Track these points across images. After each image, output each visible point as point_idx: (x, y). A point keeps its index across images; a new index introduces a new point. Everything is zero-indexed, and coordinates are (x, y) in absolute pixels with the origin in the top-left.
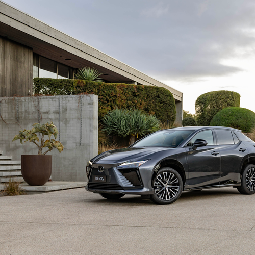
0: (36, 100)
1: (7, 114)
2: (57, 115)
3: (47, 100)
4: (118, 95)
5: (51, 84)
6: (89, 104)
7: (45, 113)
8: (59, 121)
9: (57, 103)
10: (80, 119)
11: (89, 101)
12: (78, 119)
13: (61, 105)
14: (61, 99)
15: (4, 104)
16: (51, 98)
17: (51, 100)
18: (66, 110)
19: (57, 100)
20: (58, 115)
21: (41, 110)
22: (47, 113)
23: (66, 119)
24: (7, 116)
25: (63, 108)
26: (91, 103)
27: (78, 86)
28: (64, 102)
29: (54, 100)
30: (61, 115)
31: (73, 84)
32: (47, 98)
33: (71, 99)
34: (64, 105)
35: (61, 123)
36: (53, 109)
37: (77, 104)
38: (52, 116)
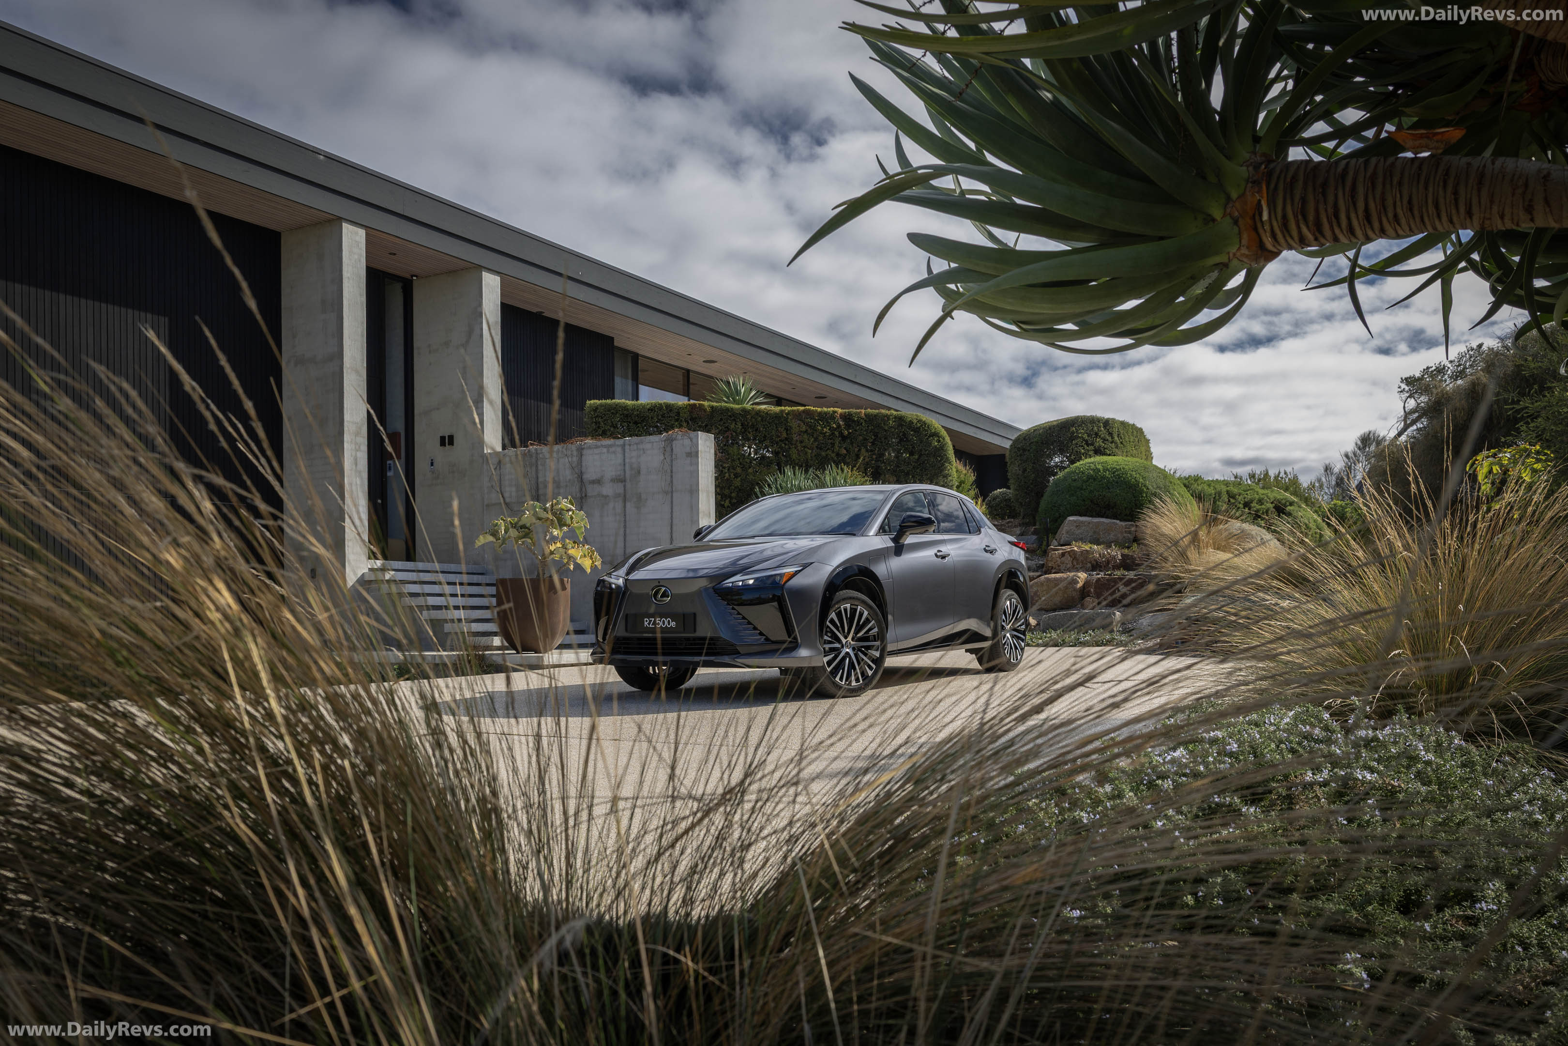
0: (575, 453)
1: (514, 489)
2: (619, 488)
3: (596, 451)
4: (795, 437)
5: (627, 416)
6: (689, 455)
7: (593, 482)
8: (625, 501)
9: (620, 456)
10: (670, 492)
11: (688, 450)
12: (666, 493)
13: (627, 460)
14: (627, 447)
15: (508, 465)
16: (605, 446)
17: (605, 450)
18: (639, 472)
19: (619, 450)
20: (621, 485)
21: (585, 477)
22: (598, 482)
23: (639, 497)
24: (514, 494)
25: (632, 469)
26: (693, 455)
27: (692, 419)
28: (634, 454)
29: (611, 450)
30: (628, 485)
31: (678, 413)
32: (597, 447)
33: (648, 446)
34: (634, 460)
35: (628, 505)
36: (610, 472)
37: (662, 457)
38: (608, 489)
